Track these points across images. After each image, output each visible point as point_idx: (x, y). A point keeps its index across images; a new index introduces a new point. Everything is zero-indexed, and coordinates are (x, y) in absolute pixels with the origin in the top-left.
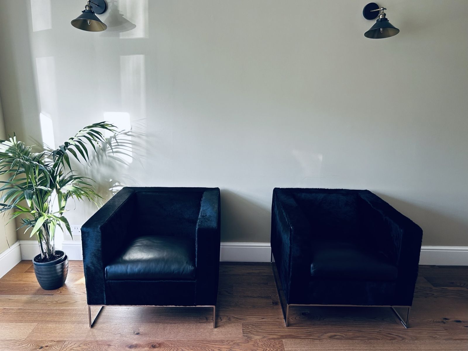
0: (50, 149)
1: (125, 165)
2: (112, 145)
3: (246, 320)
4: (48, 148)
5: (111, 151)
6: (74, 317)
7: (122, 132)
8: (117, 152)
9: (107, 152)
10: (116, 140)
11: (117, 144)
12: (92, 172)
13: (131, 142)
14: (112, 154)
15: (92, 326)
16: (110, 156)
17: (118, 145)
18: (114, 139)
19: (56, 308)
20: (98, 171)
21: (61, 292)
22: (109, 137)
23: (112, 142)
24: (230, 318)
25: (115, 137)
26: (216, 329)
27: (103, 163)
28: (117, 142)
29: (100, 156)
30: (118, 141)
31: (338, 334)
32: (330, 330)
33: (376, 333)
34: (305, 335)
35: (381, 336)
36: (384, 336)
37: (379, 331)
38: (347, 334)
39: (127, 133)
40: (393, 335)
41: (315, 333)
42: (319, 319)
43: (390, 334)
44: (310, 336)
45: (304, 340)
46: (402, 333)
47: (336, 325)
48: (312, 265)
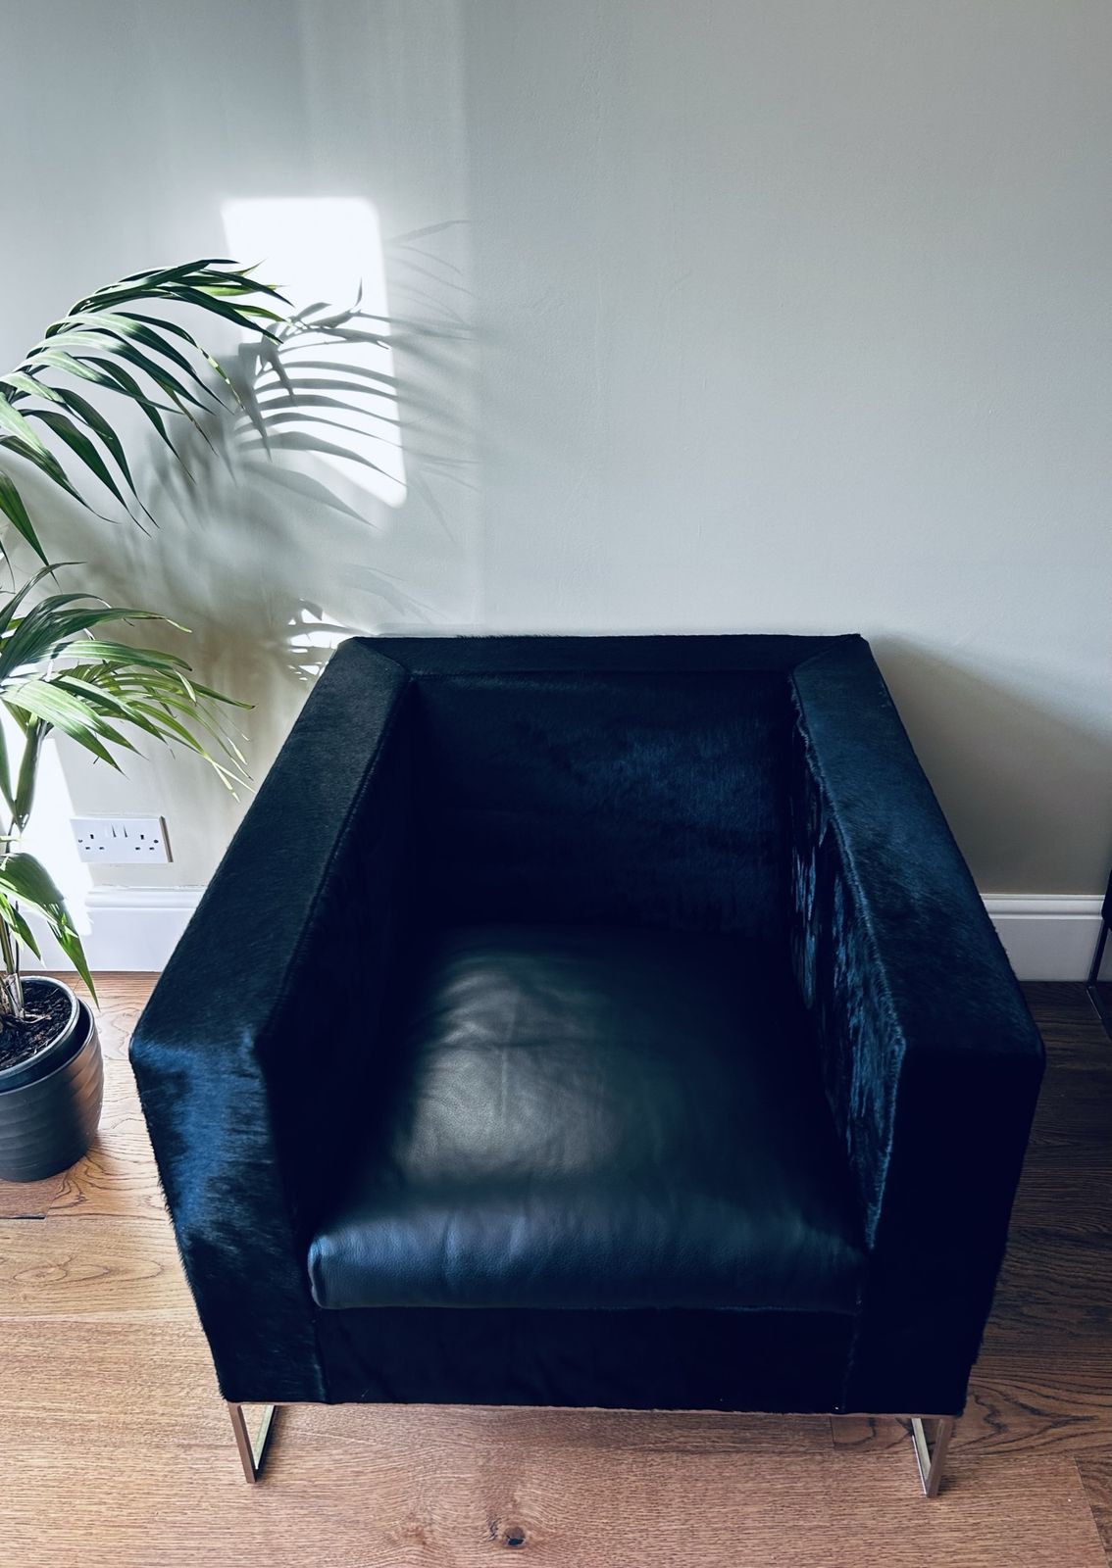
2: (261, 398)
5: (255, 434)
6: (159, 1393)
7: (307, 320)
9: (230, 446)
10: (278, 368)
11: (283, 393)
12: (161, 552)
14: (259, 455)
15: (260, 1473)
16: (249, 467)
17: (292, 400)
18: (269, 366)
19: (60, 1317)
20: (195, 549)
21: (81, 1200)
23: (255, 386)
24: (995, 1412)
25: (271, 356)
26: (941, 1506)
27: (214, 502)
28: (284, 382)
29: (196, 470)
30: (292, 374)
39: (338, 326)
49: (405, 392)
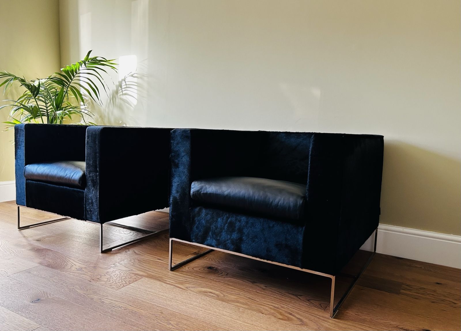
0: (84, 93)
1: (132, 107)
4: (83, 92)
5: (122, 93)
7: (129, 75)
8: (125, 94)
9: (119, 95)
11: (126, 86)
13: (136, 84)
14: (122, 96)
16: (121, 99)
17: (127, 87)
18: (124, 82)
20: (112, 113)
22: (121, 80)
23: (123, 85)
25: (124, 80)
29: (114, 99)
30: (127, 83)
31: (217, 293)
32: (214, 287)
33: (272, 307)
34: (175, 281)
35: (273, 311)
36: (276, 313)
37: (280, 307)
38: (229, 296)
39: (133, 75)
40: (294, 316)
41: (190, 284)
42: (220, 275)
43: (291, 314)
44: (178, 284)
45: (166, 285)
46: (313, 320)
47: (231, 285)
48: (193, 184)
49: (139, 85)
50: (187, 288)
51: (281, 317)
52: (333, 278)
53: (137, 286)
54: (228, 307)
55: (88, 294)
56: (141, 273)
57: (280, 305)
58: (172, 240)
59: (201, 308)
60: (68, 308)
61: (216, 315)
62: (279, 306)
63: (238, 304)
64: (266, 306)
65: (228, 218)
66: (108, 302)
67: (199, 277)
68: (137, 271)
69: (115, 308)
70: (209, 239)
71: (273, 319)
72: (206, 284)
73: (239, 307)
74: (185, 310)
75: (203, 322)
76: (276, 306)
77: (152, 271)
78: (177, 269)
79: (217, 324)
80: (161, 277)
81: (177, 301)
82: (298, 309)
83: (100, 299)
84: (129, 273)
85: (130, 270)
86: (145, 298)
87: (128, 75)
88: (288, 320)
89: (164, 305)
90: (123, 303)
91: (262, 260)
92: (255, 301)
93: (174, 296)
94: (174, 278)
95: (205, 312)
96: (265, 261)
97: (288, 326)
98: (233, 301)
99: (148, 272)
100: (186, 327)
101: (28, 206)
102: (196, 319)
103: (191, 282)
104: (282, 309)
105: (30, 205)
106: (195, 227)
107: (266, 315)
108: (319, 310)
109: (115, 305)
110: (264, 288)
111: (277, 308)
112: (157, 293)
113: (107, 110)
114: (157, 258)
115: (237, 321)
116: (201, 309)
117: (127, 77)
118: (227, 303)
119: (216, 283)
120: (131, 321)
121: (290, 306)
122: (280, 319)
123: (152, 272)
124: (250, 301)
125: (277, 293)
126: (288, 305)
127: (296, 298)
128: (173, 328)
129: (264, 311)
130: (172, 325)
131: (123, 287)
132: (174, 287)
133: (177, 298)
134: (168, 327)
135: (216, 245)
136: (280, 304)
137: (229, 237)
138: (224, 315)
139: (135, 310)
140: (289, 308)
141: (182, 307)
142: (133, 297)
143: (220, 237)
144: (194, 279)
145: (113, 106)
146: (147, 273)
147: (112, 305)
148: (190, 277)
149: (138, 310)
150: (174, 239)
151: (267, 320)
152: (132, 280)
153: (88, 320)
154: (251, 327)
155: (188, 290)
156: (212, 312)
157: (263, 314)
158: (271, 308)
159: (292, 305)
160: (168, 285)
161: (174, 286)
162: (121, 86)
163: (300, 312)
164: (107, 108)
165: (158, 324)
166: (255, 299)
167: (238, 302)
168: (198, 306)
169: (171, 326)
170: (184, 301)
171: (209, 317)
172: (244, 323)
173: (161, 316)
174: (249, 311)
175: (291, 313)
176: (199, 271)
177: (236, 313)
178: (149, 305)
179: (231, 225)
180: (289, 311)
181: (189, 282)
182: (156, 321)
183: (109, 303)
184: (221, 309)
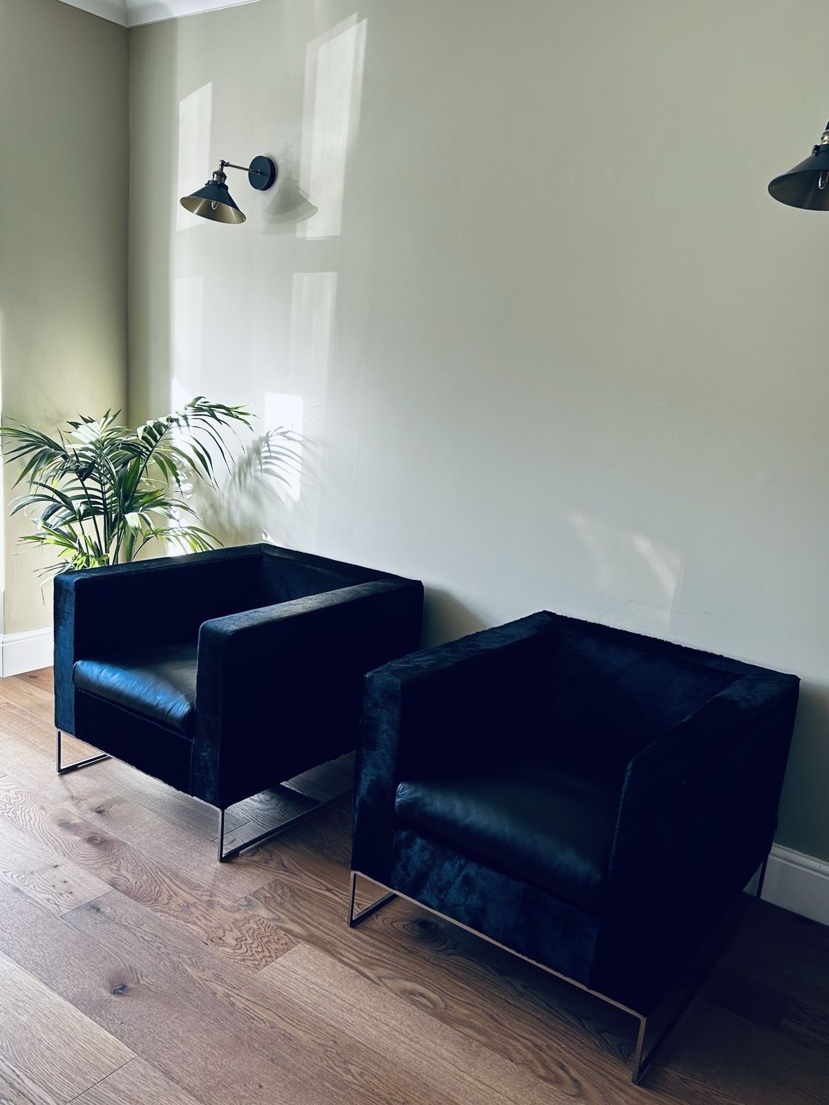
2: (263, 455)
3: (294, 876)
5: (259, 467)
7: (278, 431)
8: (267, 471)
10: (268, 445)
11: (269, 454)
12: (229, 504)
14: (259, 474)
15: (64, 771)
16: (256, 478)
17: (270, 457)
20: (237, 503)
23: (262, 450)
24: (271, 860)
26: (216, 864)
27: (245, 489)
28: (269, 451)
30: (272, 448)
31: (434, 996)
32: (429, 981)
33: (529, 1044)
34: (359, 958)
35: (530, 1056)
36: (536, 1062)
37: (544, 1046)
38: (455, 1007)
39: (286, 435)
40: (567, 1072)
41: (386, 968)
42: (442, 948)
43: (562, 1067)
44: (364, 966)
45: (342, 968)
46: (599, 1084)
47: (462, 979)
48: (400, 786)
50: (379, 978)
51: (542, 1072)
52: (643, 1020)
53: (291, 965)
54: (452, 1038)
55: (205, 980)
56: (297, 929)
57: (546, 1041)
58: (355, 875)
59: (404, 1035)
60: (176, 1015)
61: (429, 1057)
62: (543, 1043)
63: (470, 1032)
64: (520, 1042)
65: (462, 867)
66: (241, 1006)
67: (402, 950)
68: (289, 922)
69: (254, 1022)
70: (425, 893)
71: (529, 1077)
72: (415, 971)
73: (471, 1040)
74: (375, 1038)
75: (406, 1071)
76: (539, 1042)
77: (315, 924)
78: (363, 924)
79: (429, 1079)
80: (333, 945)
81: (363, 1014)
82: (577, 1056)
83: (228, 996)
84: (276, 925)
85: (276, 917)
86: (306, 999)
87: (275, 430)
88: (556, 1082)
89: (338, 1022)
90: (268, 1009)
91: (520, 955)
92: (502, 1027)
93: (357, 999)
94: (356, 948)
95: (409, 1048)
96: (525, 958)
97: (554, 1097)
98: (462, 1023)
99: (309, 926)
100: (375, 1083)
101: (78, 736)
102: (393, 1063)
103: (388, 961)
104: (547, 1050)
105: (80, 735)
106: (400, 864)
107: (516, 1064)
108: (615, 1062)
109: (255, 1014)
110: (522, 990)
111: (540, 1048)
112: (326, 988)
113: (226, 495)
114: (325, 886)
115: (466, 1076)
116: (403, 1039)
117: (271, 436)
118: (451, 1026)
119: (434, 969)
120: (283, 1057)
121: (564, 1046)
122: (540, 1077)
123: (316, 928)
124: (492, 1025)
125: (544, 1009)
126: (561, 1043)
127: (577, 1025)
128: (355, 1084)
129: (514, 1055)
130: (353, 1076)
131: (265, 966)
132: (357, 974)
133: (362, 1005)
134: (347, 1079)
135: (437, 907)
136: (546, 1039)
137: (462, 899)
138: (444, 1059)
139: (289, 1029)
140: (561, 1050)
141: (370, 1030)
142: (284, 995)
143: (445, 896)
144: (393, 954)
145: (241, 490)
146: (307, 930)
147: (249, 1013)
148: (385, 947)
149: (294, 1032)
150: (359, 873)
151: (517, 1079)
152: (281, 947)
153: (211, 1047)
154: (489, 1094)
155: (383, 985)
156: (423, 1050)
157: (512, 1061)
158: (528, 1048)
159: (569, 1043)
160: (346, 967)
161: (358, 971)
162: (258, 452)
163: (579, 1063)
164: (226, 490)
165: (328, 1069)
166: (502, 1021)
167: (471, 1026)
168: (398, 1030)
169: (351, 1078)
170: (374, 1015)
171: (416, 1060)
172: (477, 1083)
173: (333, 1050)
174: (488, 1052)
175: (563, 1065)
176: (404, 931)
177: (464, 1054)
178: (312, 1020)
179: (467, 880)
180: (560, 1060)
181: (384, 962)
182: (325, 1063)
183: (244, 1008)
184: (438, 1041)
